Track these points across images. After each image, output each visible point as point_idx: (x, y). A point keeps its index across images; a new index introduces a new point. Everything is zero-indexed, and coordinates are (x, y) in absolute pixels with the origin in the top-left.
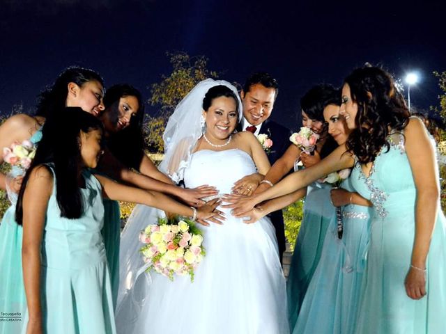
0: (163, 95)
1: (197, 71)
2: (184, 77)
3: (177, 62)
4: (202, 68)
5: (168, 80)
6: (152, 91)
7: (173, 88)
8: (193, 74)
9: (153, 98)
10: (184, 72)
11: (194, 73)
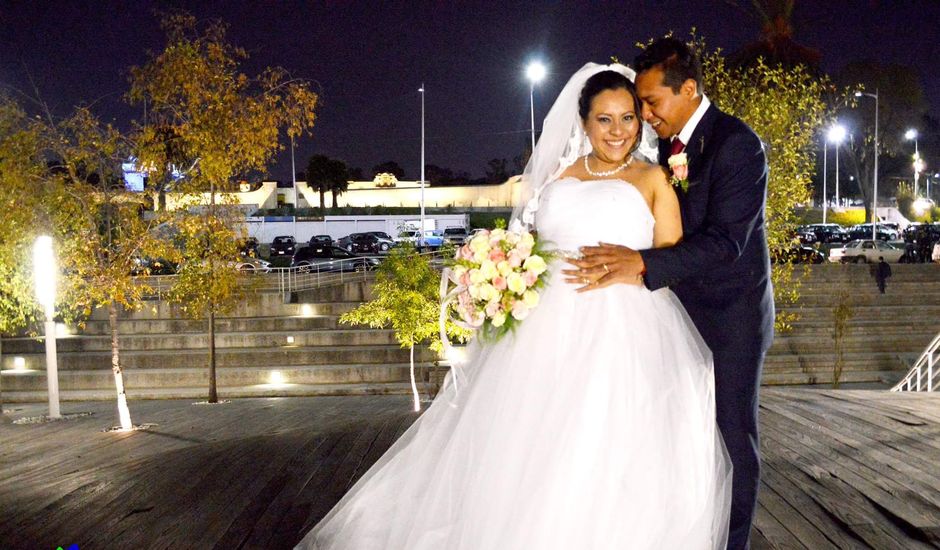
0: (151, 87)
1: (210, 46)
2: (189, 54)
3: (174, 28)
4: (219, 40)
5: (160, 59)
6: (130, 79)
7: (170, 74)
8: (203, 50)
9: (133, 91)
10: (188, 47)
11: (206, 49)
